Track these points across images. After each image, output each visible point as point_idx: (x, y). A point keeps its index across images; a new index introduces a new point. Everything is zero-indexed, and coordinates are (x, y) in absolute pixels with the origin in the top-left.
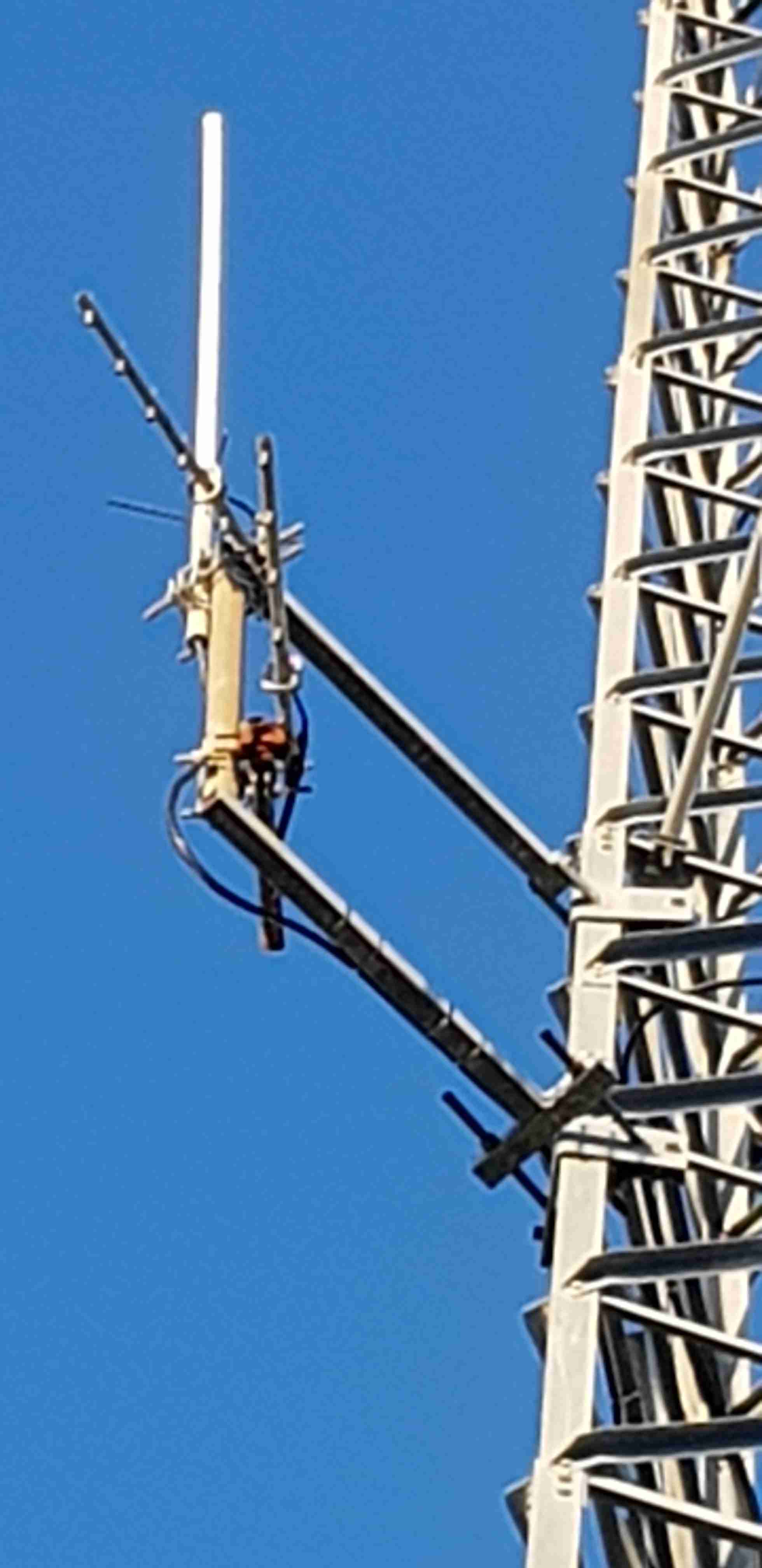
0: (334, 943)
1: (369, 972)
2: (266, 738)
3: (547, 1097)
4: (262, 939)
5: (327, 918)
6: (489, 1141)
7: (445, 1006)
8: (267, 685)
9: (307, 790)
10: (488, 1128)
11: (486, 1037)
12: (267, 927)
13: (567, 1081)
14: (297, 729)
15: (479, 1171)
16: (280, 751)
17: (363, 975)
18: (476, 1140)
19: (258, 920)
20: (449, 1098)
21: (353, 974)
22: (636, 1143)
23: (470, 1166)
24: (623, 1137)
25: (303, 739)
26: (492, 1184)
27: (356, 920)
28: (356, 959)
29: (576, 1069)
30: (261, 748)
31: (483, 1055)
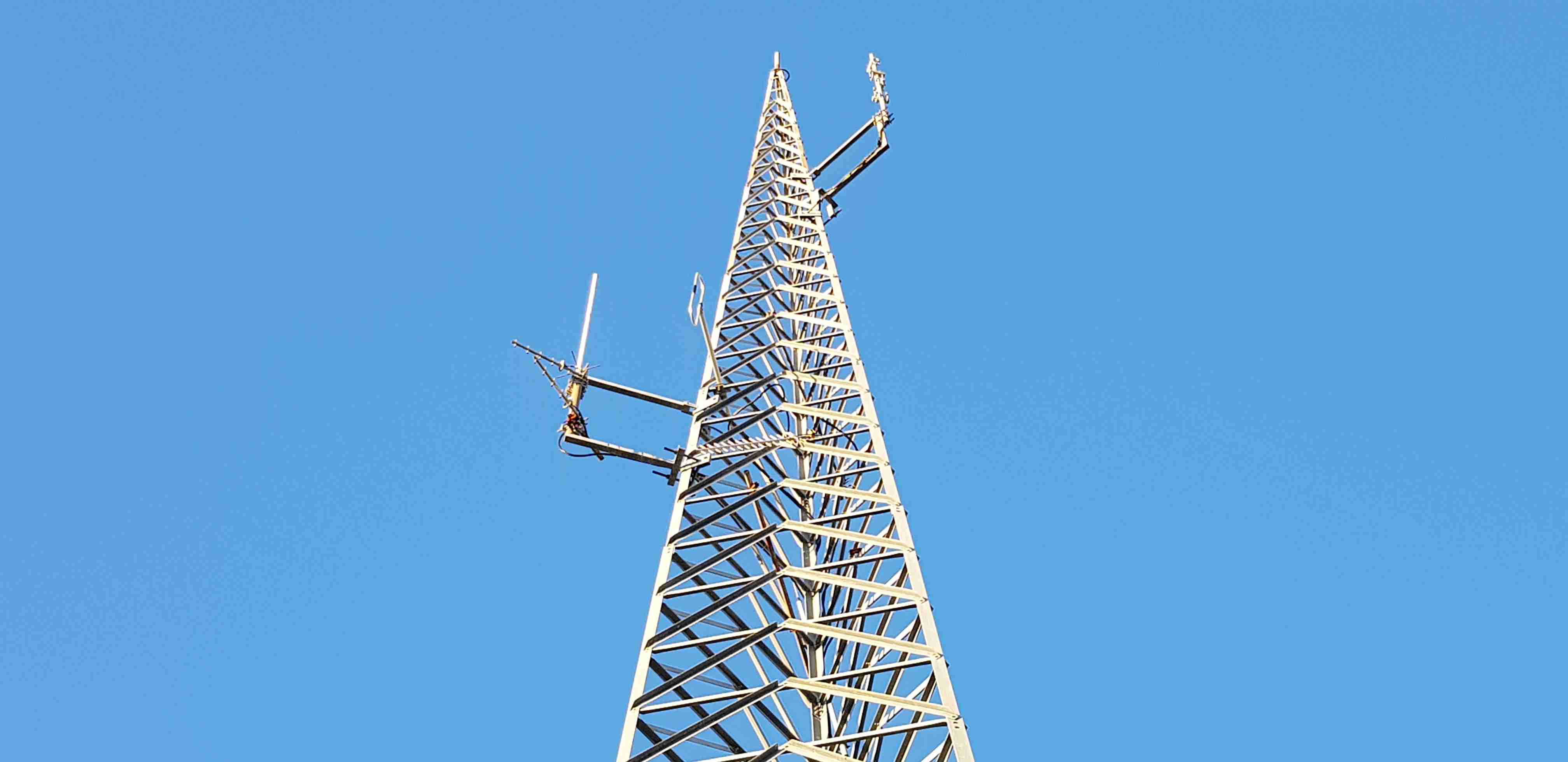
0: (609, 453)
1: (620, 455)
2: (572, 418)
3: (673, 462)
4: (599, 460)
5: (604, 449)
6: (668, 476)
7: (640, 454)
8: (564, 407)
9: (587, 424)
10: (666, 474)
12: (599, 457)
13: (676, 456)
14: (578, 413)
15: (669, 484)
16: (577, 418)
17: (619, 456)
18: (665, 478)
19: (595, 457)
20: (654, 472)
22: (698, 461)
23: (667, 483)
24: (695, 461)
25: (580, 414)
26: (673, 485)
27: (611, 446)
28: (615, 454)
29: (675, 452)
30: (572, 420)
31: (654, 460)
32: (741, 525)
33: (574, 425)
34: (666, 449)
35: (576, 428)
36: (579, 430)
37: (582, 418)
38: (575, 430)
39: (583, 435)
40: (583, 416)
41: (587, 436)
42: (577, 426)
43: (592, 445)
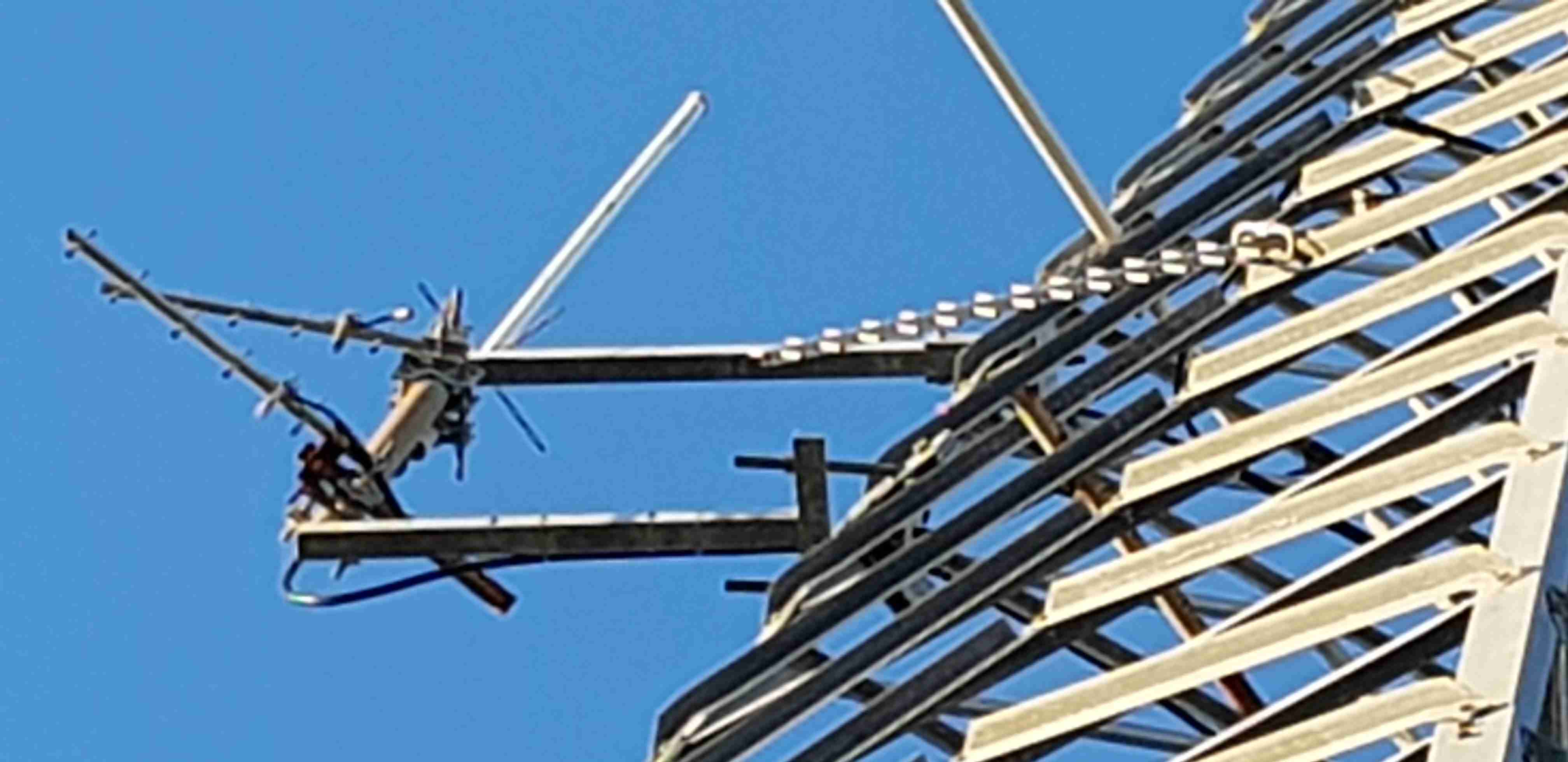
0: (507, 555)
5: (477, 542)
11: (700, 510)
13: (792, 478)
14: (330, 425)
19: (450, 582)
21: (548, 565)
25: (341, 427)
27: (505, 522)
28: (536, 551)
32: (1199, 717)
33: (333, 482)
34: (741, 462)
35: (340, 493)
36: (354, 496)
37: (353, 441)
38: (339, 506)
39: (377, 513)
40: (357, 431)
41: (398, 514)
42: (342, 483)
43: (425, 542)
